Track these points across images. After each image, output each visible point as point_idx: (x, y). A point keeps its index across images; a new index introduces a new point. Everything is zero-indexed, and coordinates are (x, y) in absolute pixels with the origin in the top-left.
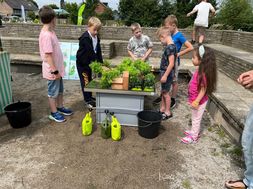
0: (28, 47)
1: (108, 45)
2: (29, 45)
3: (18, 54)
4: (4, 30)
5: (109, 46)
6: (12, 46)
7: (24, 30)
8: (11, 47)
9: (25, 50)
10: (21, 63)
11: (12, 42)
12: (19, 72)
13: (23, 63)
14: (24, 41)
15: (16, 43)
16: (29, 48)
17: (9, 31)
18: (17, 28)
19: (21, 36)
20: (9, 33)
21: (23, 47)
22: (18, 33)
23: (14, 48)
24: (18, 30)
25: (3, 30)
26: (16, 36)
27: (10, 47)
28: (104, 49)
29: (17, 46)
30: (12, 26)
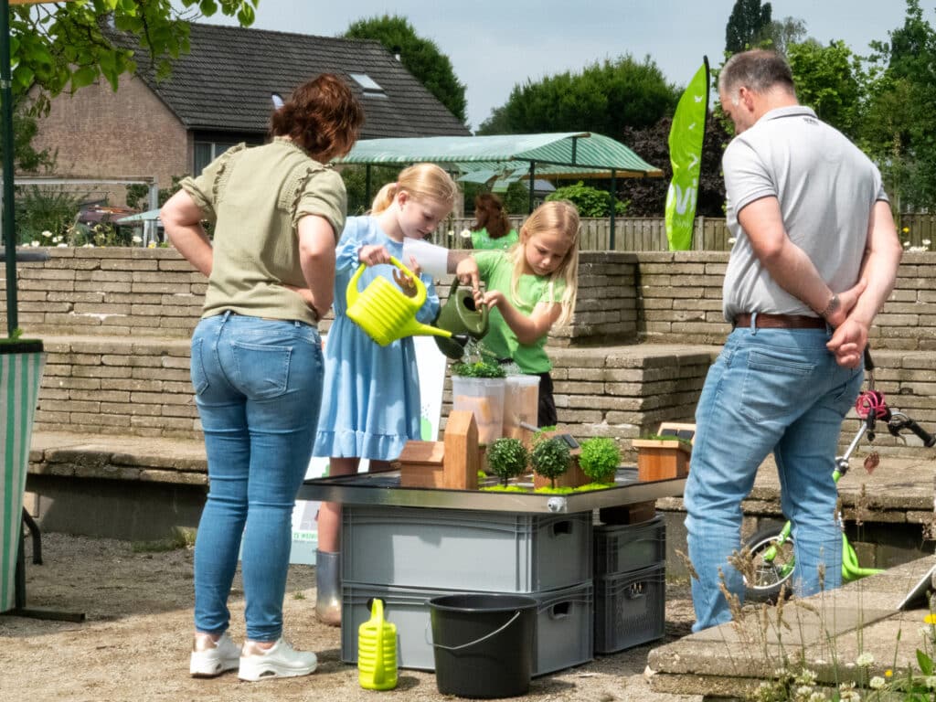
0: (163, 392)
1: (636, 368)
2: (170, 375)
3: (100, 432)
4: (48, 292)
5: (638, 375)
6: (73, 386)
7: (165, 289)
8: (66, 395)
9: (144, 412)
10: (105, 476)
11: (81, 359)
12: (84, 535)
13: (115, 476)
14: (146, 352)
15: (102, 364)
16: (167, 398)
17: (78, 297)
18: (123, 277)
19: (143, 331)
20: (72, 313)
21: (138, 387)
22: (125, 309)
23: (85, 396)
24: (128, 290)
25: (42, 296)
26: (112, 329)
27: (64, 389)
28: (606, 394)
29: (106, 384)
30: (98, 268)
